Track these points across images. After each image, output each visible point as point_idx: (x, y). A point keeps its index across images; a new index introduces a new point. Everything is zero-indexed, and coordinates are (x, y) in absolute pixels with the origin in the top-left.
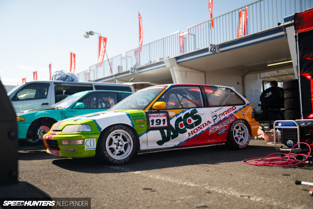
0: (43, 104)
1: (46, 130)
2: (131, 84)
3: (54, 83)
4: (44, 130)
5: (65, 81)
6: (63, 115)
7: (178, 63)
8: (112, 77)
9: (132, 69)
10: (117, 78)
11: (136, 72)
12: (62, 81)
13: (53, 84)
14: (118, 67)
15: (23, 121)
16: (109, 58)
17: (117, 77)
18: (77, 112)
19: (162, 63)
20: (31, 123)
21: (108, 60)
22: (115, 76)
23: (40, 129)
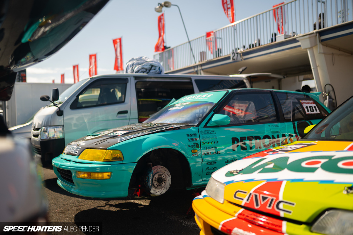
0: (120, 113)
1: (163, 175)
2: (244, 76)
3: (134, 77)
4: (160, 175)
5: (149, 73)
6: (193, 142)
7: (322, 41)
8: (194, 67)
9: (234, 54)
10: (203, 69)
11: (239, 58)
12: (145, 74)
13: (133, 79)
14: (201, 53)
15: (120, 158)
16: (190, 40)
17: (204, 67)
18: (216, 133)
19: (295, 41)
20: (136, 164)
21: (189, 42)
22: (200, 67)
23: (152, 174)
